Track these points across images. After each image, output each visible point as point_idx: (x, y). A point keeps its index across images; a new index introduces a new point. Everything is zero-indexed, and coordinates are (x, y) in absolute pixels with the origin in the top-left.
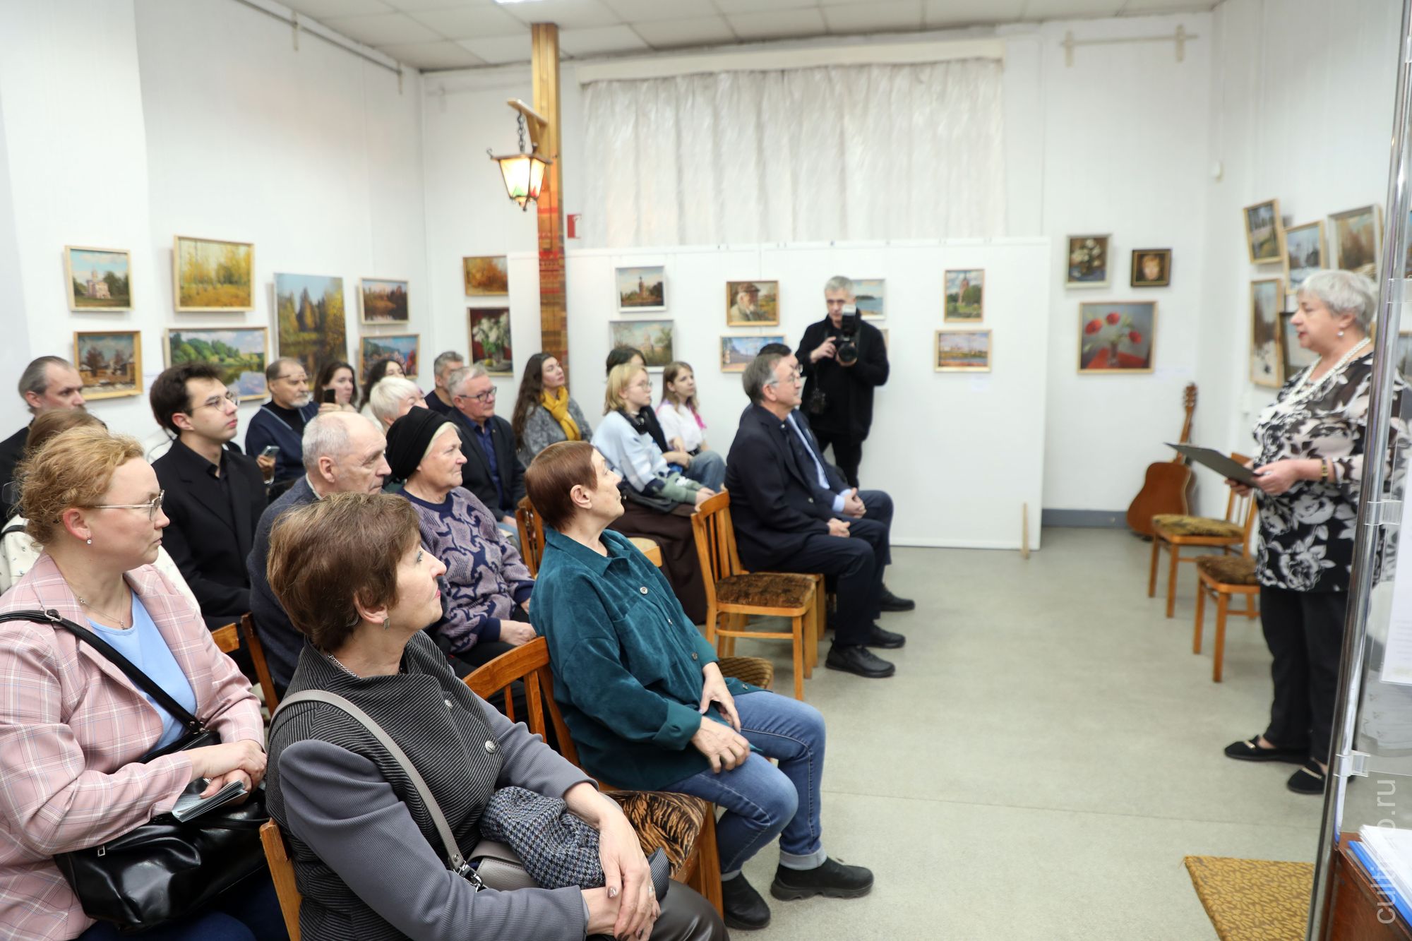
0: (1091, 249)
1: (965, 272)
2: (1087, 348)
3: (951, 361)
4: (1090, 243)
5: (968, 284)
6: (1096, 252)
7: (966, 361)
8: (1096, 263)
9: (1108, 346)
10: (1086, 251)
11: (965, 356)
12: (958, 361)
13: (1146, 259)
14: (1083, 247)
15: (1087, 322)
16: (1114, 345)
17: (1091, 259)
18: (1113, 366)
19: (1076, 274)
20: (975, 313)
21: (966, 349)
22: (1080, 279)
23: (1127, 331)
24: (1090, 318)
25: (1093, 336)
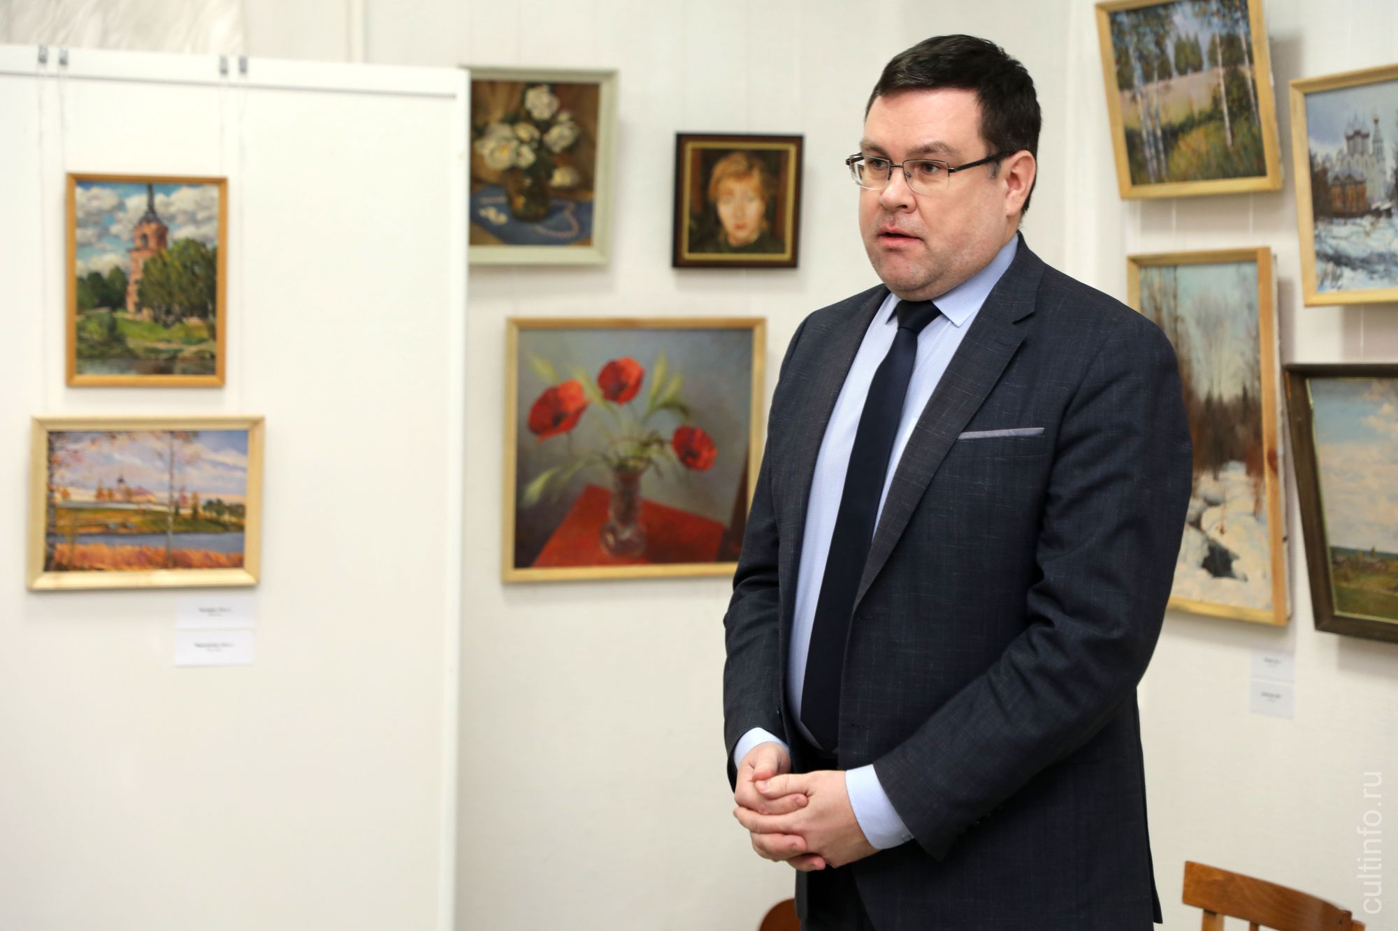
0: (544, 126)
1: (151, 185)
2: (535, 489)
3: (99, 547)
4: (540, 103)
5: (162, 234)
6: (560, 135)
7: (158, 545)
8: (561, 178)
9: (607, 480)
10: (525, 131)
11: (157, 523)
12: (127, 548)
13: (720, 168)
14: (517, 116)
15: (537, 393)
16: (627, 476)
17: (546, 160)
18: (624, 554)
19: (494, 216)
20: (190, 350)
21: (159, 499)
22: (506, 237)
23: (667, 426)
24: (546, 376)
25: (558, 442)
